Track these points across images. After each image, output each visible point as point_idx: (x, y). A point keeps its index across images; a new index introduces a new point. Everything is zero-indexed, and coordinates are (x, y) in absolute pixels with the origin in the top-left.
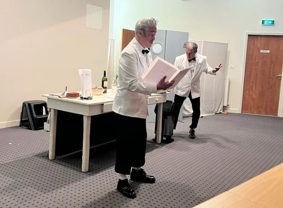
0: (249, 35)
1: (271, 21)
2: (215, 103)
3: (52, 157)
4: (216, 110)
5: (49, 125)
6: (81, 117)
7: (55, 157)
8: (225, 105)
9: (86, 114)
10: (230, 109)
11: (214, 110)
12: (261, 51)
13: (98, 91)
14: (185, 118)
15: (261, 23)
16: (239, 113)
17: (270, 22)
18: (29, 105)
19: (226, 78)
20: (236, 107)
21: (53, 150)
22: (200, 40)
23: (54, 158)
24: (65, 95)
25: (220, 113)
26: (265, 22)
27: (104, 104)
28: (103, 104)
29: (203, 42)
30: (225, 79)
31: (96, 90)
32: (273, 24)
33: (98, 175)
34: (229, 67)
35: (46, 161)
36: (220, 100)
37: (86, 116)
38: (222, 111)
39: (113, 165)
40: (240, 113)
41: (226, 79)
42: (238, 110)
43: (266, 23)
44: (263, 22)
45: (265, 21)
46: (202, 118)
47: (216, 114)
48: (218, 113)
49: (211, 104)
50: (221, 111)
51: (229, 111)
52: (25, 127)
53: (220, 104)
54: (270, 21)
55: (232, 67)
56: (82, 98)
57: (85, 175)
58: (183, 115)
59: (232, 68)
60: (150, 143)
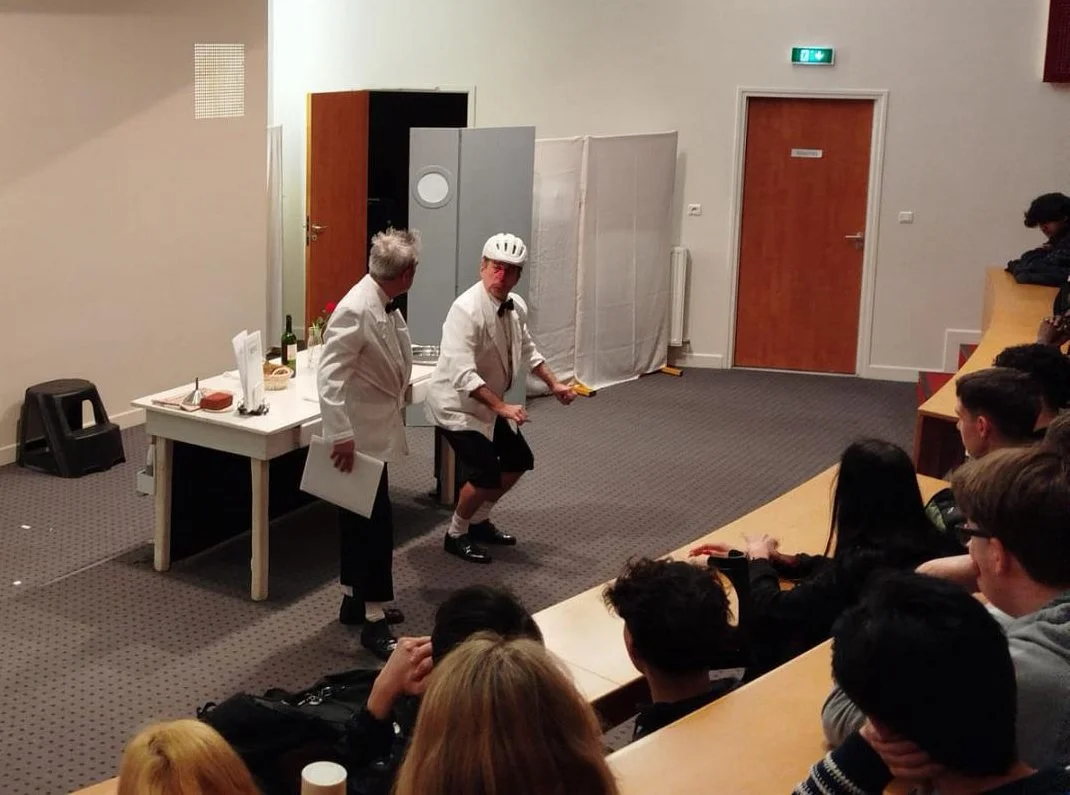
0: (751, 100)
1: (821, 50)
2: (638, 341)
3: (164, 563)
4: (642, 364)
5: (152, 478)
6: (244, 463)
7: (171, 563)
8: (676, 341)
9: (258, 454)
10: (695, 354)
11: (636, 363)
12: (795, 153)
13: (277, 380)
14: (536, 400)
15: (791, 57)
16: (725, 367)
17: (819, 56)
18: (48, 398)
19: (677, 249)
20: (713, 349)
21: (165, 546)
22: (576, 137)
23: (168, 566)
24: (196, 400)
25: (660, 371)
26: (802, 56)
27: (304, 425)
28: (299, 427)
29: (586, 143)
30: (672, 253)
31: (271, 376)
32: (829, 61)
33: (294, 607)
34: (687, 211)
35: (149, 576)
36: (657, 328)
37: (256, 460)
38: (664, 366)
39: (334, 577)
40: (729, 367)
41: (676, 255)
42: (719, 356)
43: (805, 57)
44: (796, 53)
45: (803, 52)
46: (593, 398)
47: (642, 376)
48: (649, 372)
49: (624, 345)
50: (661, 363)
51: (689, 363)
52: (40, 469)
53: (657, 343)
54: (819, 52)
55: (694, 209)
56: (242, 411)
57: (262, 610)
58: (529, 389)
59: (694, 212)
60: (423, 505)
